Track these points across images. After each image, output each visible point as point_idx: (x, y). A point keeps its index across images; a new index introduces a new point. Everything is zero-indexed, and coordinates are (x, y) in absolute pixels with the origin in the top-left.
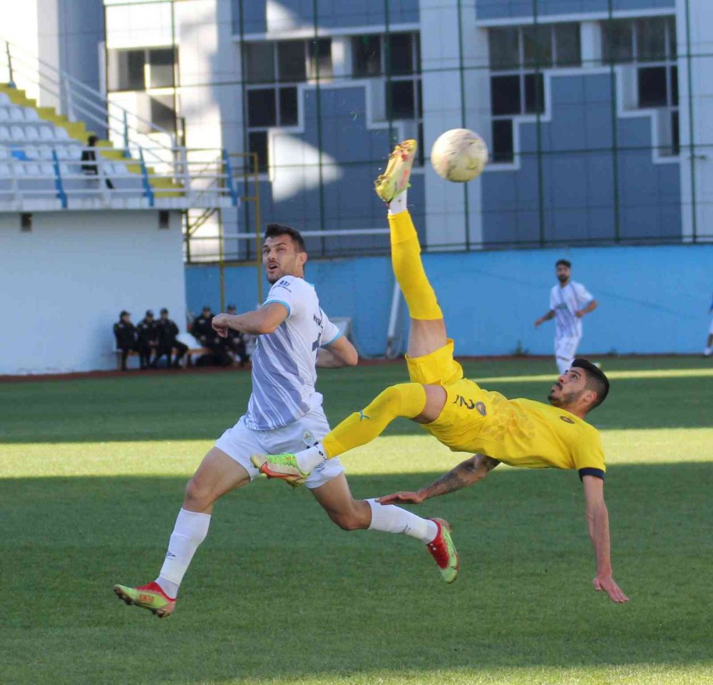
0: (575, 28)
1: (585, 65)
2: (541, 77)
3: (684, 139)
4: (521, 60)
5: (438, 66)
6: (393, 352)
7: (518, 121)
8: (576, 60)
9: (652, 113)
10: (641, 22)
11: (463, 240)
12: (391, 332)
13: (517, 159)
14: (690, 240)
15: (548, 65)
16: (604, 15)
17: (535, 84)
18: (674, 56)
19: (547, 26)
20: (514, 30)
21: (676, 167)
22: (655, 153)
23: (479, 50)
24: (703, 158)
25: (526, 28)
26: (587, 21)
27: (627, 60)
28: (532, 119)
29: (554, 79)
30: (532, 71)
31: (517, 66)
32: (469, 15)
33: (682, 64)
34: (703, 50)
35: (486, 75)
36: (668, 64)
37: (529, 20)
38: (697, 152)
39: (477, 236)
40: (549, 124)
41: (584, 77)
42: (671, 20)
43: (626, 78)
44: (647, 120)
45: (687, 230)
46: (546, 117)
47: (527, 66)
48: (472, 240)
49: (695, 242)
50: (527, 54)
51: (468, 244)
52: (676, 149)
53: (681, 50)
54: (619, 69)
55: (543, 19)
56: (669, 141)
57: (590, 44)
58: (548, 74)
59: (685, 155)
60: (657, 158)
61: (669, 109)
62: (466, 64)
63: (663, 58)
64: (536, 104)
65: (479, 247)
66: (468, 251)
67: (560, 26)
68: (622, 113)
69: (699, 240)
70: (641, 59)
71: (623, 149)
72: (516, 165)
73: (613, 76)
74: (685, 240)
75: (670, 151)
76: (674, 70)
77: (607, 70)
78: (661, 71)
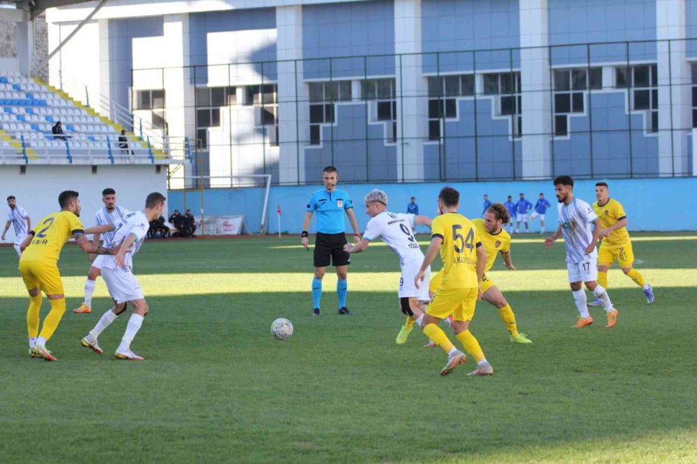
0: (349, 83)
1: (353, 100)
2: (333, 105)
3: (399, 135)
4: (324, 98)
5: (286, 99)
6: (263, 232)
7: (322, 126)
8: (349, 98)
9: (384, 123)
10: (379, 81)
11: (296, 180)
12: (263, 223)
13: (321, 143)
14: (401, 181)
15: (336, 100)
16: (363, 78)
17: (330, 109)
18: (394, 96)
19: (336, 83)
20: (321, 84)
21: (395, 147)
22: (385, 141)
23: (305, 93)
24: (407, 143)
25: (327, 83)
26: (355, 80)
27: (373, 98)
28: (329, 125)
29: (339, 106)
30: (329, 103)
31: (322, 100)
32: (300, 76)
33: (398, 101)
34: (408, 94)
35: (308, 104)
36: (391, 100)
37: (328, 79)
38: (405, 141)
39: (303, 179)
40: (336, 127)
41: (353, 106)
42: (394, 80)
43: (372, 107)
44: (382, 126)
45: (400, 177)
46: (335, 124)
47: (326, 100)
48: (300, 180)
49: (403, 182)
50: (326, 95)
51: (299, 182)
52: (395, 139)
53: (398, 94)
54: (369, 103)
55: (334, 79)
56: (392, 136)
57: (356, 90)
58: (336, 104)
59: (399, 142)
60: (386, 144)
61: (392, 121)
62: (299, 99)
63: (389, 98)
64: (330, 118)
65: (304, 184)
66: (298, 185)
67: (342, 82)
68: (370, 123)
69: (405, 181)
70: (379, 98)
71: (371, 139)
72: (321, 146)
73: (366, 105)
74: (399, 182)
75: (392, 140)
76: (395, 103)
77: (364, 103)
78: (389, 103)
